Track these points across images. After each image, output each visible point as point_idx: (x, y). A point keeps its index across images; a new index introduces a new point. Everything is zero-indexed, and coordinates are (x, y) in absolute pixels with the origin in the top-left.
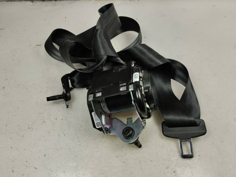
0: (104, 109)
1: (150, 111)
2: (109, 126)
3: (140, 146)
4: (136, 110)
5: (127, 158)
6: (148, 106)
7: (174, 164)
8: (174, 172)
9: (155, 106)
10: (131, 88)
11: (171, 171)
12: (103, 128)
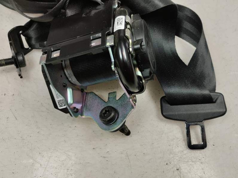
0: (70, 79)
1: (144, 81)
2: (81, 105)
3: (128, 133)
4: (120, 80)
5: (108, 150)
6: (139, 73)
7: (177, 158)
8: (178, 170)
9: (150, 73)
10: (110, 42)
11: (172, 168)
12: (68, 108)
